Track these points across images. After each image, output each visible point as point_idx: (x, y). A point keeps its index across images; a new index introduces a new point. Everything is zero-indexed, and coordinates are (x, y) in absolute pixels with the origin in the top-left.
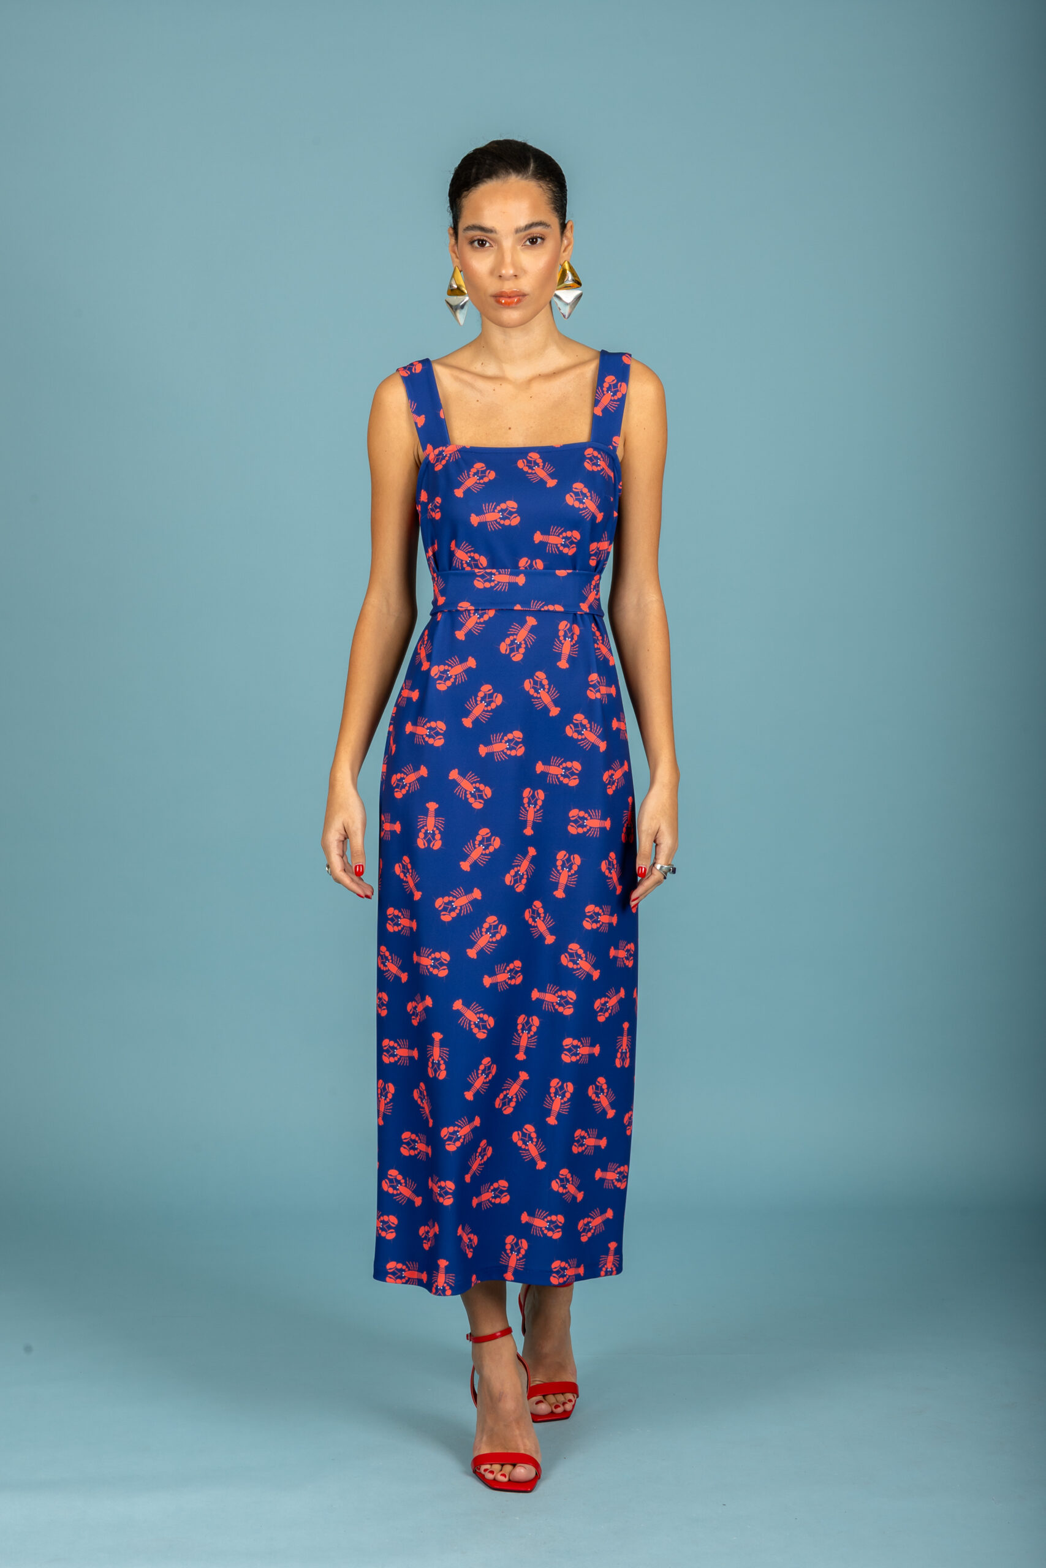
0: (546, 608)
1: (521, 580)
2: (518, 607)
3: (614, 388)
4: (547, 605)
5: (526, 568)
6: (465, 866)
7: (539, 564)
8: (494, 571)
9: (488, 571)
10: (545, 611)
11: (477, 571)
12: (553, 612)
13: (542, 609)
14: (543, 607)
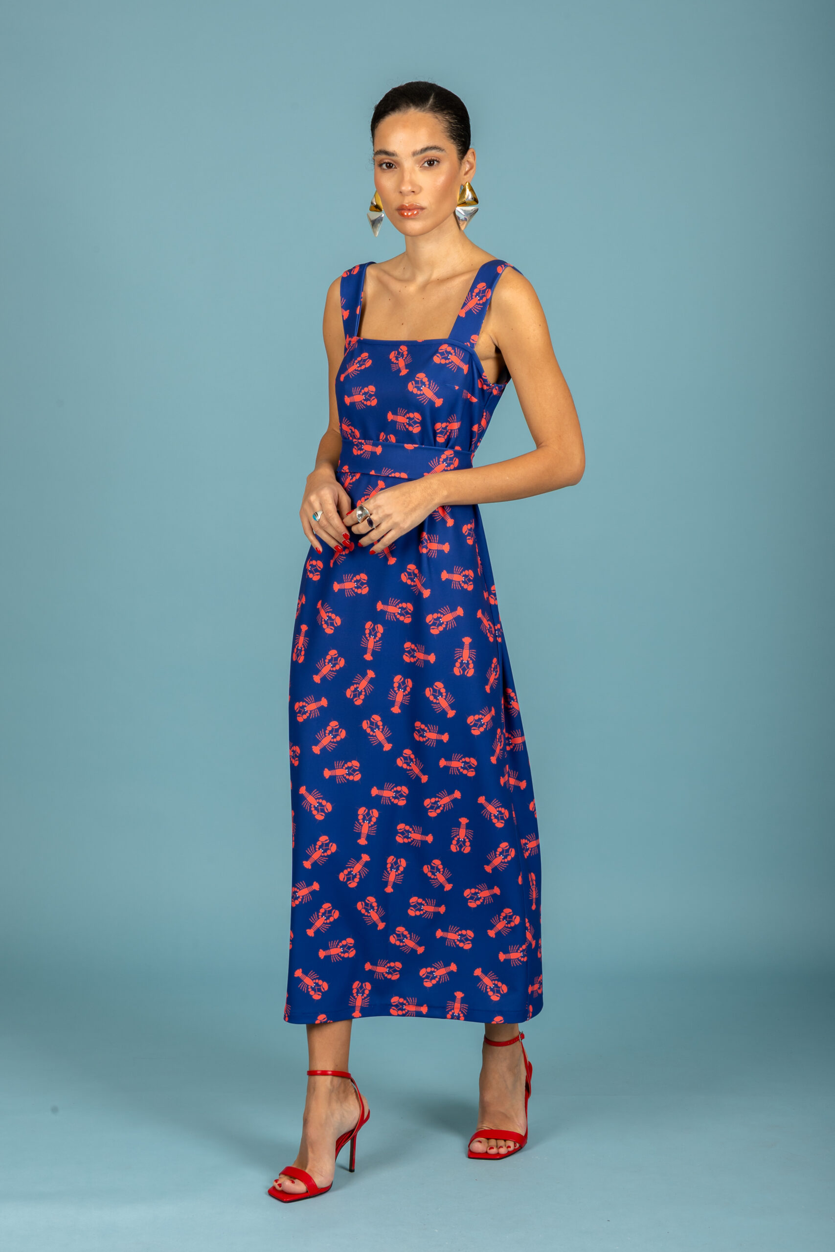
0: (393, 475)
1: (379, 450)
2: (373, 473)
3: (482, 294)
4: (394, 472)
5: (383, 441)
6: (317, 679)
7: (392, 439)
8: (363, 441)
9: (360, 441)
10: (392, 477)
11: (354, 440)
12: (398, 478)
13: (390, 476)
14: (391, 474)
